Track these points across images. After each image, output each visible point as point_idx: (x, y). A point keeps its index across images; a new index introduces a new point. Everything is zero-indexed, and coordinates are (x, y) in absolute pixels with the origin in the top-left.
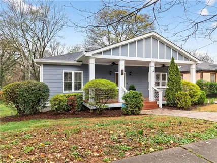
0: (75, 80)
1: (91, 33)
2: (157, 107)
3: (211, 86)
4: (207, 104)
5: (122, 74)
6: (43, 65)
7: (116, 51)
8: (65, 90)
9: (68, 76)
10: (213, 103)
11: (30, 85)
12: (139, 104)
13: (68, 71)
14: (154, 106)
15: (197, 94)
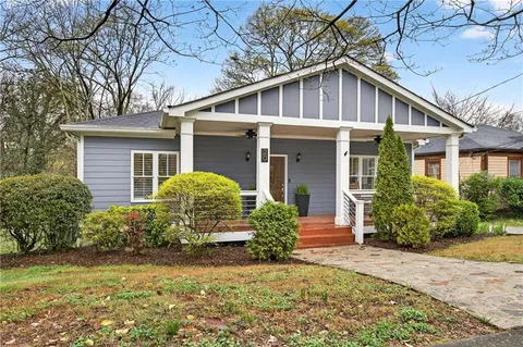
0: (160, 174)
1: (231, 64)
2: (351, 240)
3: (506, 188)
4: (483, 235)
5: (264, 160)
6: (85, 137)
7: (248, 105)
8: (136, 195)
9: (143, 164)
10: (499, 233)
11: (39, 184)
12: (284, 235)
13: (144, 152)
14: (345, 238)
15: (451, 210)
